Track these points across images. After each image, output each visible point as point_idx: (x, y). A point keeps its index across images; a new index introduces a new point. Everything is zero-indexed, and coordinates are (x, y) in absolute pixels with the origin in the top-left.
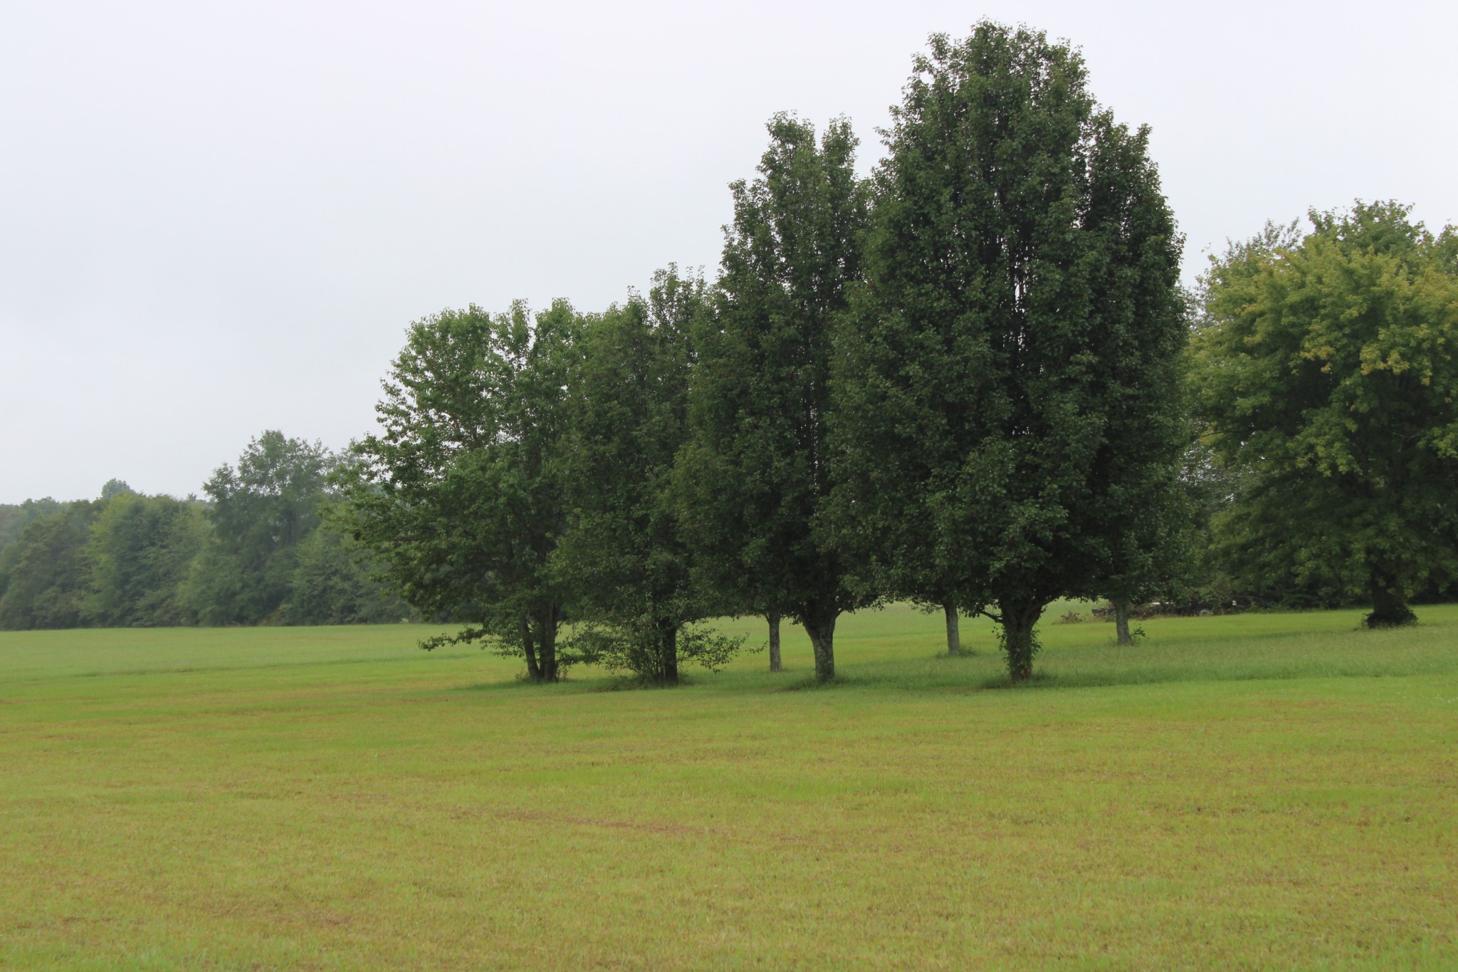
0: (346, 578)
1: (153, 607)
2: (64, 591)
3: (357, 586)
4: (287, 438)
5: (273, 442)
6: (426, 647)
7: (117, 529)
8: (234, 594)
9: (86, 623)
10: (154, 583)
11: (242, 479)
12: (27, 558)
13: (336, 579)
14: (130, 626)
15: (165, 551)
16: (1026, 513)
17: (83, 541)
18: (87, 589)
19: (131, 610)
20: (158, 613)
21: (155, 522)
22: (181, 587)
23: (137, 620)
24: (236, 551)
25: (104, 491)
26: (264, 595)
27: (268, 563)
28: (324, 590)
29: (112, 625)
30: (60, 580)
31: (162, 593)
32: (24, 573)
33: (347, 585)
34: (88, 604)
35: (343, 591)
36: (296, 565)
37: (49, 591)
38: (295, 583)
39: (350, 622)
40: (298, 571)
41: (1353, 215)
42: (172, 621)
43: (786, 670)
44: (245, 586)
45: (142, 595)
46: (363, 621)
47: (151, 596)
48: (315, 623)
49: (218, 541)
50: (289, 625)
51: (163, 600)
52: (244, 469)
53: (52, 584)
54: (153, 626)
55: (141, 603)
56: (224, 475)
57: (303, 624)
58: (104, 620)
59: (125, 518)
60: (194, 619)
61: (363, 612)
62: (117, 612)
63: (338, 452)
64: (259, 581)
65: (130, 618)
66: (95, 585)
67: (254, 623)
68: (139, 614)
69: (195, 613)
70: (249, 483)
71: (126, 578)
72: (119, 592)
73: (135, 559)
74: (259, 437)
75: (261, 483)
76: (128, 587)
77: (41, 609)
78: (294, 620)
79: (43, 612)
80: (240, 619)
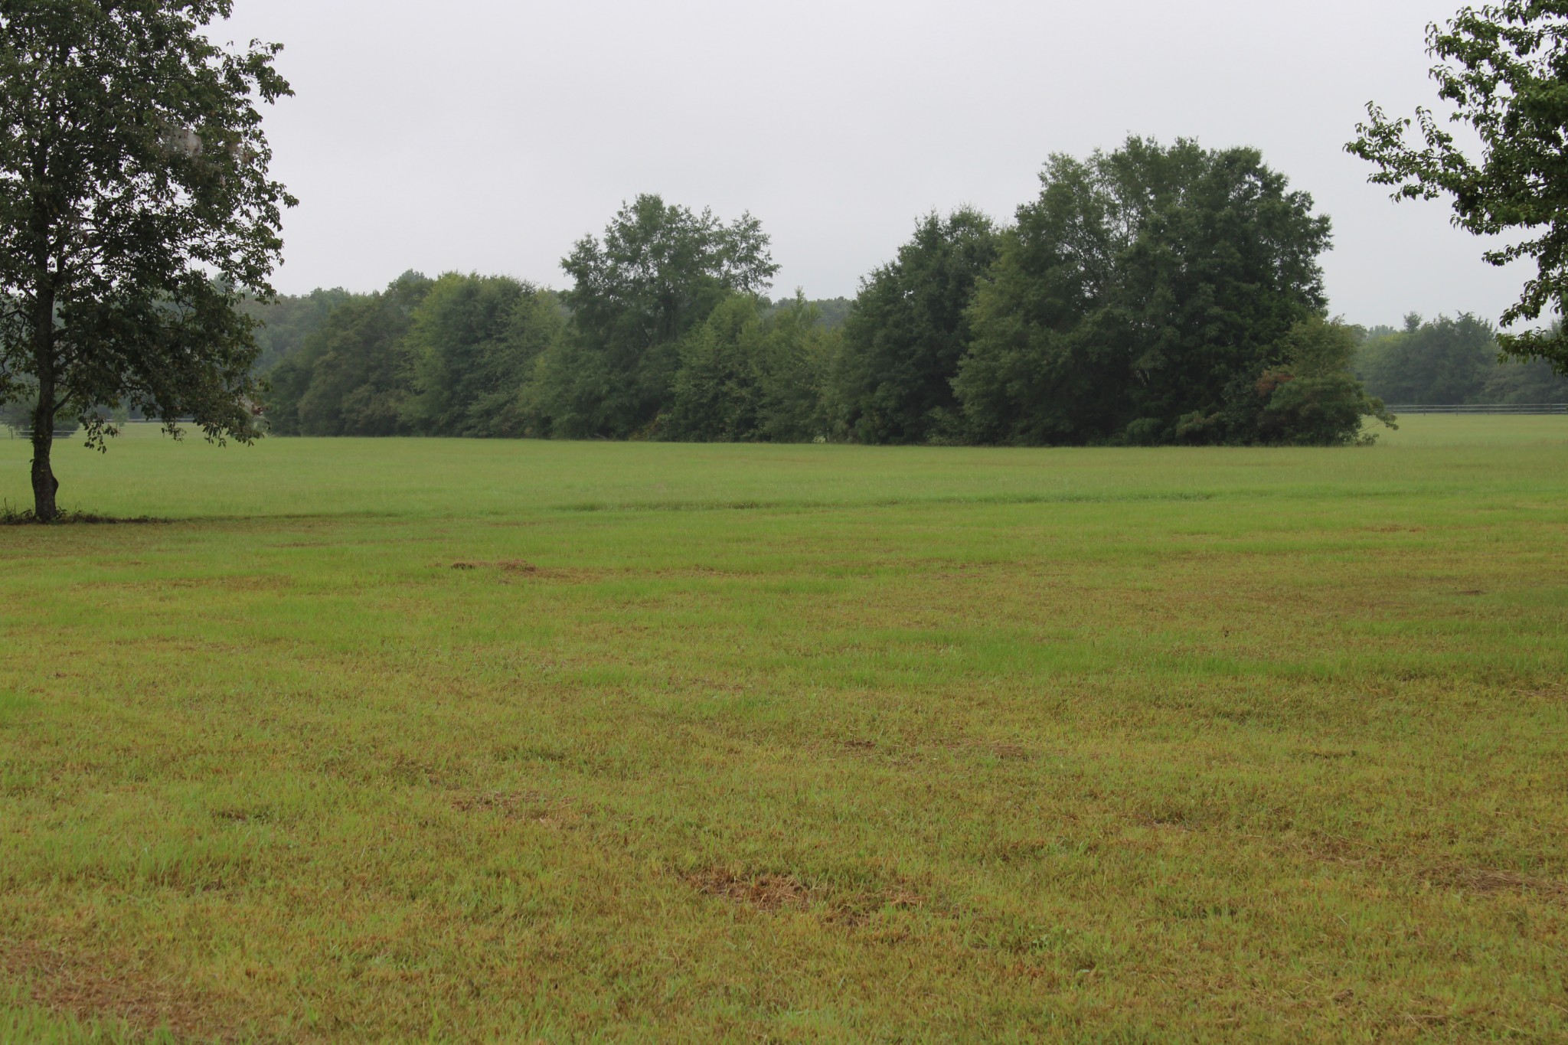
0: (743, 383)
1: (488, 414)
2: (378, 390)
3: (759, 393)
4: (666, 205)
5: (650, 209)
7: (445, 316)
8: (599, 399)
9: (406, 430)
10: (489, 383)
11: (609, 255)
12: (335, 349)
13: (731, 384)
14: (459, 435)
15: (502, 346)
17: (401, 330)
18: (408, 389)
19: (462, 416)
20: (496, 420)
21: (492, 309)
22: (525, 390)
23: (468, 428)
24: (600, 345)
25: (397, 283)
26: (636, 402)
27: (642, 362)
28: (715, 398)
29: (439, 433)
30: (374, 377)
31: (500, 396)
32: (330, 366)
33: (744, 392)
34: (410, 408)
35: (738, 400)
36: (678, 365)
37: (361, 390)
38: (678, 388)
39: (748, 440)
40: (681, 373)
42: (514, 431)
44: (613, 389)
45: (476, 398)
46: (766, 438)
47: (487, 400)
48: (701, 439)
49: (576, 333)
50: (666, 440)
51: (501, 406)
52: (612, 242)
53: (365, 381)
54: (489, 436)
55: (474, 408)
56: (586, 249)
57: (686, 440)
58: (427, 427)
59: (455, 303)
60: (544, 429)
61: (767, 427)
62: (443, 418)
63: (728, 224)
64: (630, 384)
65: (459, 426)
66: (418, 384)
67: (623, 437)
68: (471, 422)
69: (548, 421)
70: (619, 259)
71: (456, 376)
72: (446, 394)
73: (468, 353)
74: (632, 202)
75: (632, 261)
76: (459, 388)
77: (351, 411)
78: (675, 434)
79: (354, 416)
80: (606, 431)
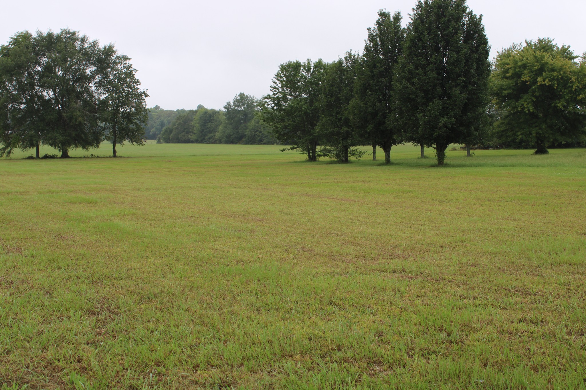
0: (260, 132)
1: (210, 138)
2: (187, 133)
3: (263, 134)
4: (246, 95)
5: (242, 95)
6: (281, 151)
7: (201, 118)
8: (231, 136)
9: (192, 142)
10: (210, 132)
11: (233, 105)
12: (177, 125)
13: (257, 133)
14: (204, 143)
15: (212, 124)
16: (444, 120)
17: (192, 121)
18: (193, 133)
19: (204, 139)
20: (211, 140)
21: (210, 116)
22: (217, 134)
24: (231, 124)
25: (198, 108)
26: (239, 136)
27: (240, 128)
28: (254, 136)
29: (199, 143)
30: (186, 131)
31: (212, 135)
32: (177, 128)
33: (260, 134)
34: (193, 137)
35: (259, 136)
36: (247, 128)
38: (247, 133)
39: (261, 144)
40: (247, 130)
41: (537, 41)
42: (214, 142)
43: (377, 160)
44: (234, 133)
45: (207, 135)
46: (264, 144)
47: (209, 135)
48: (252, 144)
49: (227, 121)
50: (245, 144)
51: (212, 137)
52: (234, 102)
53: (184, 132)
54: (210, 143)
55: (207, 137)
56: (229, 104)
57: (249, 144)
58: (197, 141)
59: (203, 115)
60: (220, 142)
61: (265, 141)
62: (200, 139)
63: (258, 99)
64: (238, 132)
65: (204, 141)
66: (195, 132)
67: (236, 143)
68: (206, 140)
69: (221, 140)
70: (235, 106)
71: (203, 130)
72: (201, 134)
73: (205, 125)
74: (238, 94)
75: (238, 106)
76: (203, 133)
77: (181, 138)
78: (246, 143)
79: (181, 139)
80: (232, 142)
